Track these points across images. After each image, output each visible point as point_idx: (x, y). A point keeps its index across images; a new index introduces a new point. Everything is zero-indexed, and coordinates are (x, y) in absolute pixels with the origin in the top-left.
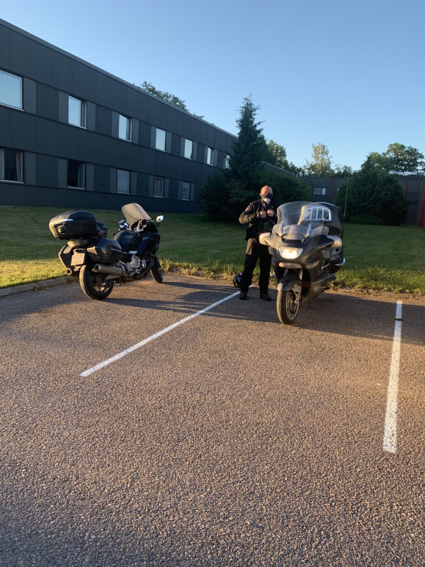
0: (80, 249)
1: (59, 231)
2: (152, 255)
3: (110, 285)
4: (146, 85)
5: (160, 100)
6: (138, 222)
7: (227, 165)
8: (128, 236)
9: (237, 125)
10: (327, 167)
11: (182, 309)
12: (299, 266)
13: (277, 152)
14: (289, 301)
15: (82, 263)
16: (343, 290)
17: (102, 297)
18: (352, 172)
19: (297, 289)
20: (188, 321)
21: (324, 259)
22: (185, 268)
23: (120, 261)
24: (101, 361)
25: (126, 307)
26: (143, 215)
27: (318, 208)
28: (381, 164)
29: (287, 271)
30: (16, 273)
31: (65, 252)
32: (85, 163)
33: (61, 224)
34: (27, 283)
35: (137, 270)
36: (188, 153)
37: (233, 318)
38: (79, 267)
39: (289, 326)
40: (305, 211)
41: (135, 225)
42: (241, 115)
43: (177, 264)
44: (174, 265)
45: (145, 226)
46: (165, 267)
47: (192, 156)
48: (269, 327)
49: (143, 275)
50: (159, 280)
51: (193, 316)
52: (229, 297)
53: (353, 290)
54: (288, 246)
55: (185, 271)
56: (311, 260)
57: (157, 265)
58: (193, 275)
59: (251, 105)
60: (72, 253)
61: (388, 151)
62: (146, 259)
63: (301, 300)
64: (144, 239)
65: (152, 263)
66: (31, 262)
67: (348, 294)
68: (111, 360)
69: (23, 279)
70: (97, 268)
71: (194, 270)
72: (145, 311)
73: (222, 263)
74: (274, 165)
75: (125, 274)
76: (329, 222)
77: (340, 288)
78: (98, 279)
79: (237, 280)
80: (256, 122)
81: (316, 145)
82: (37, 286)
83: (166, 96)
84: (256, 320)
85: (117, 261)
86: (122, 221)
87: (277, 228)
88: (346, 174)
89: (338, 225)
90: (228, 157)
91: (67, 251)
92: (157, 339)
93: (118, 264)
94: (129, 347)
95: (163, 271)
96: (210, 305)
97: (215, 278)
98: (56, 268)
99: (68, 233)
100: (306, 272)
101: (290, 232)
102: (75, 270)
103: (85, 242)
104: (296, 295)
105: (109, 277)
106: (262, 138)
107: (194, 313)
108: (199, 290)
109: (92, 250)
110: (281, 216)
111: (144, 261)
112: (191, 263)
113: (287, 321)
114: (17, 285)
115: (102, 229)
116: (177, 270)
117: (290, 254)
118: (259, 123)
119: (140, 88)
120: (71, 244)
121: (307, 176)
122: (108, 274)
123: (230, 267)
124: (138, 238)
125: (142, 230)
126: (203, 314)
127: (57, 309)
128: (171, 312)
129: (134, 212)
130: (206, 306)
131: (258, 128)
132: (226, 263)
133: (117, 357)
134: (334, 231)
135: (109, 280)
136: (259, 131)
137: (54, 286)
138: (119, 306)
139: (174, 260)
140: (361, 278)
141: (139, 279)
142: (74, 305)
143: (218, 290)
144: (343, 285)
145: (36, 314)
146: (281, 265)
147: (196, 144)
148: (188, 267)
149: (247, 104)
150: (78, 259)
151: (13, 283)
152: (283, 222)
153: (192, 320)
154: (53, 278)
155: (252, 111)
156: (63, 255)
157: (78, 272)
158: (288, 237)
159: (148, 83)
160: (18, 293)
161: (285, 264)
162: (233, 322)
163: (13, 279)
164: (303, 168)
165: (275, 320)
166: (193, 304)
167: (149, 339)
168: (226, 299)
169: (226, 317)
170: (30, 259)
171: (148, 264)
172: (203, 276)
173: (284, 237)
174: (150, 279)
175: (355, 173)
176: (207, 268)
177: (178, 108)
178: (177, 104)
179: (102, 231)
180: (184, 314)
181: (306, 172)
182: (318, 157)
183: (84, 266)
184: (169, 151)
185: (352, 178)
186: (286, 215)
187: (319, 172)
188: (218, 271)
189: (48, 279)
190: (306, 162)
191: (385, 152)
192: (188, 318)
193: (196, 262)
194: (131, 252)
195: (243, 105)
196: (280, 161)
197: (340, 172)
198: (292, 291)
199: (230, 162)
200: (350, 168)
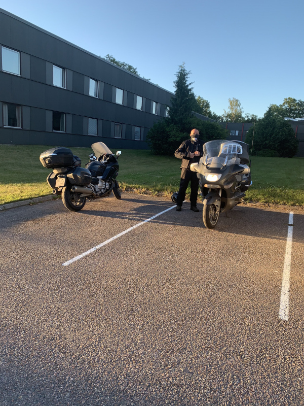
0: (63, 175)
1: (47, 162)
2: (113, 179)
3: (84, 201)
5: (119, 67)
6: (103, 156)
7: (167, 114)
8: (96, 166)
9: (174, 85)
10: (240, 116)
11: (135, 218)
12: (219, 187)
13: (203, 105)
14: (211, 212)
15: (63, 185)
16: (251, 204)
17: (78, 209)
18: (258, 119)
19: (217, 203)
21: (237, 181)
22: (137, 189)
23: (91, 184)
24: (77, 255)
25: (95, 216)
26: (107, 151)
27: (232, 145)
28: (279, 113)
29: (210, 190)
30: (17, 192)
31: (51, 177)
32: (65, 113)
33: (48, 157)
34: (25, 199)
35: (102, 190)
36: (139, 106)
37: (172, 224)
38: (61, 188)
39: (211, 230)
40: (223, 147)
41: (101, 158)
42: (177, 78)
43: (131, 185)
44: (129, 187)
45: (108, 158)
46: (123, 188)
47: (142, 108)
48: (197, 231)
49: (107, 193)
50: (119, 197)
51: (143, 223)
52: (168, 209)
53: (258, 204)
54: (211, 172)
55: (137, 191)
56: (227, 183)
57: (117, 187)
58: (143, 193)
59: (184, 70)
60: (56, 178)
61: (284, 104)
62: (109, 182)
63: (220, 211)
64: (108, 167)
65: (114, 185)
67: (255, 207)
68: (84, 254)
69: (22, 197)
70: (74, 189)
71: (144, 190)
72: (108, 219)
73: (163, 185)
74: (201, 114)
75: (94, 193)
76: (240, 154)
77: (249, 202)
78: (75, 197)
79: (174, 197)
80: (188, 83)
81: (232, 99)
82: (31, 202)
84: (188, 226)
85: (88, 184)
86: (92, 155)
87: (203, 159)
88: (253, 120)
89: (247, 157)
90: (168, 108)
91: (53, 177)
92: (117, 239)
93: (89, 186)
94: (97, 245)
95: (122, 191)
96: (155, 215)
97: (158, 196)
98: (45, 189)
99: (53, 163)
100: (224, 191)
101: (212, 162)
102: (58, 190)
103: (66, 170)
104: (217, 207)
105: (83, 195)
106: (193, 94)
107: (143, 221)
108: (147, 204)
109: (70, 175)
110: (206, 151)
111: (107, 184)
112: (141, 185)
113: (210, 226)
114: (17, 201)
115: (77, 161)
116: (131, 190)
117: (212, 178)
118: (190, 84)
119: (104, 59)
120: (55, 172)
121: (225, 122)
122: (81, 193)
123: (169, 188)
124: (103, 167)
125: (106, 161)
126: (149, 221)
127: (46, 218)
128: (127, 220)
129: (100, 149)
130: (152, 216)
131: (189, 87)
132: (166, 185)
133: (88, 252)
134: (244, 161)
135: (83, 198)
136: (190, 90)
137: (44, 201)
138: (89, 216)
139: (129, 183)
140: (264, 195)
141: (104, 196)
142: (58, 215)
143: (161, 204)
144: (251, 201)
145: (31, 222)
146: (206, 186)
147: (145, 99)
148: (139, 188)
149: (182, 70)
150: (60, 182)
151: (14, 199)
152: (207, 155)
153: (141, 226)
154: (43, 196)
155: (185, 75)
156: (50, 180)
157: (61, 192)
158: (211, 166)
159: (110, 56)
160: (18, 207)
161: (209, 185)
162: (171, 227)
164: (222, 117)
165: (202, 225)
166: (143, 215)
167: (111, 239)
168: (166, 210)
169: (166, 223)
170: (27, 183)
171: (110, 185)
172: (150, 194)
173: (208, 166)
174: (112, 196)
175: (260, 120)
176: (153, 188)
177: (131, 74)
178: (131, 70)
179: (78, 163)
180: (136, 221)
181: (225, 119)
182: (232, 108)
183: (65, 187)
184: (125, 105)
185: (257, 123)
186: (209, 150)
187: (233, 119)
188: (160, 191)
189: (39, 197)
190: (224, 112)
191: (282, 104)
192: (139, 224)
193: (145, 184)
194: (98, 177)
195: (179, 71)
196: (205, 111)
197: (249, 119)
198: (214, 205)
199: (169, 112)
200: (256, 116)
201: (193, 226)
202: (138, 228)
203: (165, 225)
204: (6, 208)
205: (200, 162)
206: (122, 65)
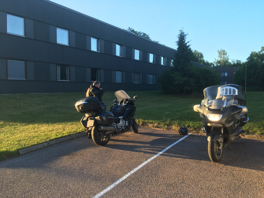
0: (92, 117)
1: (80, 108)
2: (131, 118)
3: (108, 136)
4: (130, 29)
5: (136, 35)
6: (123, 100)
7: (172, 64)
8: (118, 109)
9: (176, 44)
10: (227, 61)
11: (149, 151)
12: (221, 125)
13: (198, 56)
14: (216, 147)
15: (93, 125)
16: (248, 136)
17: (104, 144)
18: (241, 63)
19: (221, 140)
20: (152, 160)
21: (236, 120)
22: (151, 124)
23: (114, 123)
24: (99, 192)
25: (117, 150)
26: (126, 96)
27: (228, 88)
28: (258, 58)
29: (213, 128)
30: (61, 130)
31: (84, 120)
32: (100, 69)
33: (81, 105)
34: (65, 136)
35: (123, 127)
36: (151, 60)
37: (180, 157)
38: (91, 128)
39: (217, 164)
40: (221, 91)
41: (122, 102)
42: (178, 39)
43: (146, 121)
44: (144, 122)
45: (127, 102)
46: (140, 123)
47: (153, 62)
48: (204, 164)
49: (127, 129)
50: (136, 131)
51: (155, 156)
52: (177, 142)
53: (254, 136)
54: (212, 113)
55: (150, 125)
56: (228, 122)
57: (134, 123)
58: (155, 127)
59: (183, 33)
60: (87, 120)
61: (261, 51)
62: (128, 121)
63: (223, 146)
64: (127, 109)
65: (132, 123)
66: (69, 123)
67: (252, 138)
68: (105, 191)
69: (63, 134)
70: (101, 128)
71: (156, 124)
72: (127, 153)
73: (172, 120)
74: (197, 62)
75: (116, 130)
76: (236, 96)
77: (246, 134)
78: (101, 134)
79: (181, 131)
80: (186, 42)
81: (220, 50)
82: (71, 138)
83: (140, 33)
84: (195, 159)
85: (112, 123)
86: (115, 100)
87: (205, 102)
88: (238, 64)
89: (242, 97)
90: (172, 61)
91: (85, 119)
92: (133, 174)
93: (112, 125)
94: (117, 180)
95: (139, 126)
96: (166, 148)
97: (168, 129)
99: (85, 109)
100: (226, 129)
101: (213, 104)
102: (89, 130)
103: (94, 114)
104: (220, 143)
105: (107, 133)
106: (190, 49)
107: (156, 154)
108: (159, 138)
109: (98, 118)
110: (206, 94)
111: (127, 122)
112: (154, 120)
113: (215, 160)
114: (59, 138)
115: (103, 106)
116: (146, 125)
117: (215, 118)
118: (188, 42)
119: (127, 30)
120: (87, 115)
121: (216, 67)
122: (107, 131)
123: (177, 122)
124: (124, 108)
125: (126, 104)
126: (161, 155)
127: (79, 153)
128: (142, 153)
129: (121, 95)
130: (163, 149)
131: (187, 45)
132: (174, 120)
133: (109, 189)
134: (242, 102)
135: (108, 134)
136: (188, 46)
137: (79, 137)
138: (113, 150)
139: (145, 119)
140: (259, 128)
141: (125, 132)
143: (170, 137)
144: (248, 133)
145: (67, 157)
146: (209, 125)
147: (155, 55)
148: (152, 123)
149: (181, 33)
150: (91, 123)
151: (57, 137)
152: (208, 98)
153: (155, 160)
154: (79, 133)
155: (184, 36)
156: (83, 121)
157: (91, 130)
158: (212, 108)
159: (130, 28)
160: (60, 143)
161: (212, 124)
162: (180, 161)
163: (58, 134)
164: (213, 63)
165: (207, 159)
166: (156, 148)
167: (129, 174)
168: (175, 143)
169: (176, 157)
171: (129, 123)
172: (161, 128)
173: (209, 107)
174: (131, 131)
175: (243, 64)
176: (163, 123)
177: (145, 39)
178: (145, 36)
179: (103, 107)
180: (150, 155)
181: (215, 65)
182: (221, 57)
183: (94, 127)
184: (142, 60)
185: (242, 67)
186: (209, 94)
187: (223, 64)
188: (169, 125)
189: (76, 133)
190: (215, 59)
191: (260, 51)
192: (153, 158)
193: (157, 119)
194: (120, 117)
195: (179, 34)
196: (200, 60)
197: (235, 63)
198: (217, 141)
199: (173, 63)
200: (240, 61)
201: (200, 160)
202: (152, 161)
203: (175, 158)
204: (50, 144)
205: (202, 104)
206: (139, 33)
